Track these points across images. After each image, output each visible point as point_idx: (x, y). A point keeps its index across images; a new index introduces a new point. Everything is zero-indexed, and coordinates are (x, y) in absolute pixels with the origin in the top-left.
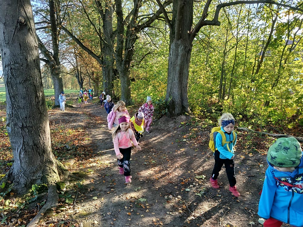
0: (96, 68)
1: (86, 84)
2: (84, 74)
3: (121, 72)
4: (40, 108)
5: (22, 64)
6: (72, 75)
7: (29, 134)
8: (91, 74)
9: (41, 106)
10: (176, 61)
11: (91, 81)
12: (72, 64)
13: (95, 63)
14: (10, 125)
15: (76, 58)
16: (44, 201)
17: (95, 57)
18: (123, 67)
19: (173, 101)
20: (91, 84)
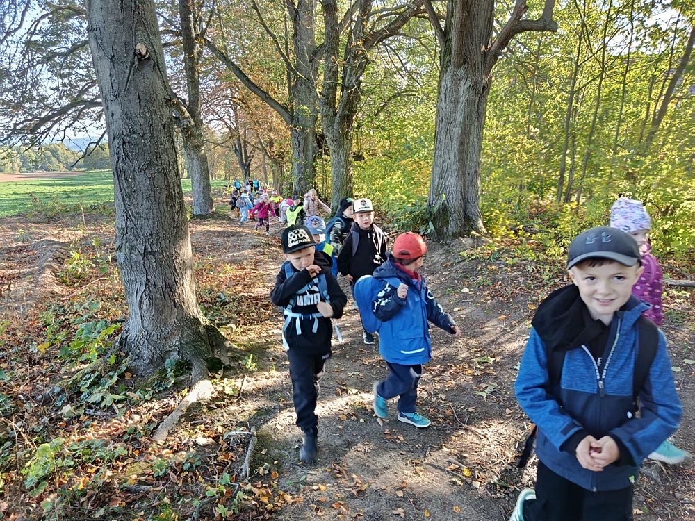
0: (277, 132)
1: (257, 167)
2: (253, 146)
3: (332, 140)
4: (176, 217)
5: (144, 134)
6: (227, 147)
7: (156, 265)
8: (267, 146)
9: (177, 213)
10: (454, 115)
11: (267, 161)
12: (226, 124)
13: (276, 120)
14: (123, 249)
15: (235, 110)
16: (186, 390)
17: (277, 106)
18: (337, 130)
19: (444, 204)
20: (268, 167)
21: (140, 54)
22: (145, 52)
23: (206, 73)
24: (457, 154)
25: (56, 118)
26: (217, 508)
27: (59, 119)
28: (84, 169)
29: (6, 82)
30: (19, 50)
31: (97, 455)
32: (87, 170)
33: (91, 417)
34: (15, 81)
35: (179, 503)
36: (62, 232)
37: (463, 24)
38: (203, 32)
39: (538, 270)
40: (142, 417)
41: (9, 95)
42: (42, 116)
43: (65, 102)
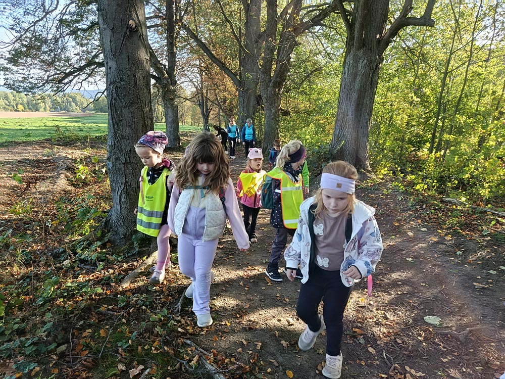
0: (230, 93)
1: (214, 118)
2: (212, 101)
3: (267, 99)
5: (130, 82)
6: (194, 102)
7: (132, 172)
8: (222, 102)
10: (353, 84)
11: (221, 114)
12: (195, 85)
13: (230, 84)
14: (111, 159)
15: (201, 75)
16: (146, 257)
17: (230, 74)
18: (271, 92)
19: (341, 148)
20: (222, 118)
21: (131, 28)
22: (134, 26)
23: (183, 48)
24: (353, 112)
25: (76, 74)
26: (156, 328)
27: (78, 75)
28: (94, 112)
29: (44, 47)
30: (55, 25)
31: (83, 291)
32: (96, 113)
33: (81, 269)
34: (50, 46)
35: (132, 323)
36: (74, 152)
37: (364, 19)
38: (181, 18)
39: (405, 199)
40: (114, 271)
41: (46, 56)
42: (67, 72)
43: (83, 63)
